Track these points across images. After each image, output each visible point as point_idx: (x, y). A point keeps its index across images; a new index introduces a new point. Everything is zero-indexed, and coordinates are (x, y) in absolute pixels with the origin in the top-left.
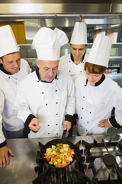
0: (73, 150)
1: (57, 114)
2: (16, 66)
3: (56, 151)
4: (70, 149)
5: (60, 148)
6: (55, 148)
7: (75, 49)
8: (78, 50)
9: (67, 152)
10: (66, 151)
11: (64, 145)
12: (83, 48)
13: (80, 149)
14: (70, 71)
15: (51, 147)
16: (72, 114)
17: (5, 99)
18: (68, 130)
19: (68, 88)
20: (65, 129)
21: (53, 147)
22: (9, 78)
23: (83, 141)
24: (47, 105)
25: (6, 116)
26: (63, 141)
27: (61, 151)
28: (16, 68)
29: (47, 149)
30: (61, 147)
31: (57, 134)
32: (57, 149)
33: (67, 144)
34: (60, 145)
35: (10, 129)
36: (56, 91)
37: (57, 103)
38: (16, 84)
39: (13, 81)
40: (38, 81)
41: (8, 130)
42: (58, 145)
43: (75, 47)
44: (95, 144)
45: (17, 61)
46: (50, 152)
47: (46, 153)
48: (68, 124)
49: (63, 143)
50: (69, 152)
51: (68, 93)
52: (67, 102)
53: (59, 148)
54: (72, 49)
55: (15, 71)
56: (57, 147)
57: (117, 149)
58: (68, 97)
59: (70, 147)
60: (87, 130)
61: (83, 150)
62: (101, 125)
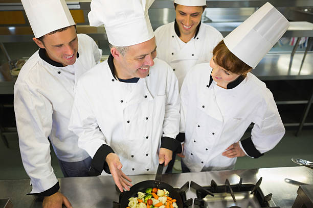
0: (175, 200)
1: (147, 138)
2: (70, 52)
3: (146, 202)
4: (171, 199)
5: (153, 197)
6: (144, 198)
7: (183, 14)
8: (188, 16)
9: (165, 204)
10: (163, 203)
11: (160, 192)
12: (199, 11)
13: (187, 199)
14: (173, 54)
15: (137, 196)
16: (174, 136)
17: (54, 112)
18: (166, 163)
19: (168, 90)
20: (161, 163)
21: (141, 194)
22: (59, 73)
23: (192, 183)
24: (128, 122)
25: (58, 138)
26: (158, 183)
27: (155, 202)
28: (69, 55)
29: (129, 199)
30: (154, 194)
31: (148, 170)
32: (147, 199)
33: (165, 190)
34: (152, 192)
35: (66, 158)
36: (146, 97)
37: (147, 119)
38: (73, 83)
39: (68, 78)
40: (113, 80)
41: (63, 160)
42: (149, 191)
43: (184, 10)
44: (214, 189)
45: (70, 43)
46: (135, 205)
47: (128, 206)
48: (167, 153)
49: (157, 188)
50: (167, 204)
51: (167, 99)
52: (166, 113)
53: (150, 197)
54: (179, 14)
55: (68, 61)
56: (147, 195)
57: (252, 196)
58: (168, 104)
59: (170, 196)
60: (202, 162)
61: (191, 200)
62: (227, 153)
